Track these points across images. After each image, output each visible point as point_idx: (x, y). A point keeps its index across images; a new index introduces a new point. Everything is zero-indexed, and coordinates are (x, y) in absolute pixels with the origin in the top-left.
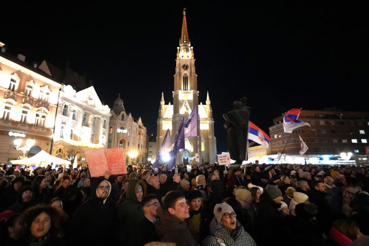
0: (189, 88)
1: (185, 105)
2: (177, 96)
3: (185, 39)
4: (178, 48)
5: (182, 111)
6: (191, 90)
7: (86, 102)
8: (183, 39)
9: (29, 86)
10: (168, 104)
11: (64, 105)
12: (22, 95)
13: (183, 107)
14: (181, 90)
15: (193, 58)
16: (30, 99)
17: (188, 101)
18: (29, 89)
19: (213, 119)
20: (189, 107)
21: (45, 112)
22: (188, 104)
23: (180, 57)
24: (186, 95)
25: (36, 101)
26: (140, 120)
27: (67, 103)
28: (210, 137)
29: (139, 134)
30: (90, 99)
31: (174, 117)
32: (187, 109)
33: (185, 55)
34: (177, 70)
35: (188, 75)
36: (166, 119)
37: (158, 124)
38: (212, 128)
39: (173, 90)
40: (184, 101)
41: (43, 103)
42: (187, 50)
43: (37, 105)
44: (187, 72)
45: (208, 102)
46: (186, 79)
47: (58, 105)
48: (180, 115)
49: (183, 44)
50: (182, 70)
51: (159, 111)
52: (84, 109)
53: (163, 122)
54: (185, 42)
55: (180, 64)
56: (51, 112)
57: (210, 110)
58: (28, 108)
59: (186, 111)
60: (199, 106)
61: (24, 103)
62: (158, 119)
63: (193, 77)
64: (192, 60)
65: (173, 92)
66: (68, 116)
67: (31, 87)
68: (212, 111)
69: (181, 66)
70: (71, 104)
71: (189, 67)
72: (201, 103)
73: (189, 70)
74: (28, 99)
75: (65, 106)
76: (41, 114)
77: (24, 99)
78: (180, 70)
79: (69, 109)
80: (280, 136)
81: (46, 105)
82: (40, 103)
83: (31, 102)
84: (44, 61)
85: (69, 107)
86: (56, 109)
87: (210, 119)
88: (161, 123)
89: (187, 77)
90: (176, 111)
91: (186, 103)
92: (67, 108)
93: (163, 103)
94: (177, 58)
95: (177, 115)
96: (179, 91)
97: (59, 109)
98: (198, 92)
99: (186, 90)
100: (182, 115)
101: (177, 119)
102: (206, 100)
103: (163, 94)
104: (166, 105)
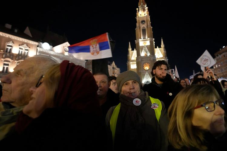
0: (147, 37)
1: (144, 50)
2: (138, 43)
3: (142, 2)
4: (137, 9)
5: (143, 54)
6: (148, 38)
7: (63, 53)
8: (141, 2)
9: (8, 46)
10: (134, 50)
12: (3, 53)
13: (143, 51)
14: (141, 39)
15: (148, 15)
16: (10, 55)
17: (147, 46)
18: (9, 48)
19: (167, 58)
20: (147, 50)
22: (146, 49)
23: (139, 15)
24: (144, 42)
25: (16, 56)
26: (113, 63)
30: (66, 51)
31: (137, 59)
32: (146, 52)
33: (143, 14)
34: (137, 25)
35: (146, 28)
36: (133, 61)
37: (127, 65)
39: (136, 40)
40: (143, 46)
41: (22, 57)
42: (144, 10)
43: (17, 59)
44: (145, 26)
45: (162, 45)
46: (144, 31)
48: (141, 57)
49: (140, 6)
51: (128, 56)
53: (131, 63)
54: (142, 4)
55: (139, 20)
57: (164, 52)
58: (9, 62)
59: (146, 54)
60: (155, 49)
61: (4, 58)
62: (128, 62)
63: (149, 29)
64: (148, 17)
65: (135, 41)
67: (11, 46)
68: (166, 52)
69: (140, 21)
71: (146, 22)
72: (158, 47)
73: (146, 24)
74: (8, 55)
77: (4, 55)
78: (140, 25)
80: (219, 66)
82: (20, 57)
84: (27, 28)
87: (165, 58)
89: (145, 29)
90: (138, 54)
91: (145, 48)
93: (130, 49)
94: (137, 16)
95: (139, 57)
96: (140, 40)
98: (154, 39)
99: (145, 38)
100: (143, 57)
101: (140, 60)
102: (161, 44)
103: (130, 43)
104: (133, 51)
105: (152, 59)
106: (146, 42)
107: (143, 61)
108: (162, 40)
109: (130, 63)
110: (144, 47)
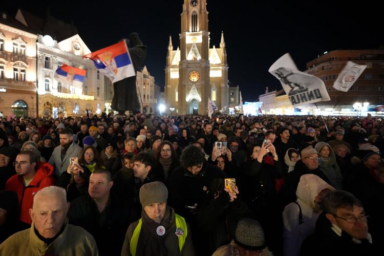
0: (198, 29)
1: (192, 50)
2: (184, 39)
5: (190, 57)
6: (199, 31)
7: (72, 52)
10: (176, 50)
11: (45, 57)
13: (191, 52)
14: (189, 31)
17: (196, 44)
19: (227, 65)
20: (197, 51)
21: (24, 66)
22: (196, 48)
24: (193, 37)
25: (11, 55)
26: (145, 69)
27: (48, 56)
28: (223, 85)
29: (144, 84)
30: (77, 49)
31: (181, 64)
32: (196, 54)
34: (185, 7)
35: (198, 13)
36: (174, 67)
37: (166, 73)
38: (225, 75)
39: (180, 33)
40: (191, 44)
44: (196, 9)
45: (222, 44)
46: (194, 18)
47: (37, 57)
48: (187, 61)
50: (190, 7)
51: (167, 58)
52: (70, 61)
53: (171, 69)
56: (31, 66)
57: (223, 54)
59: (195, 56)
60: (210, 50)
62: (166, 67)
63: (203, 15)
65: (180, 35)
66: (52, 69)
68: (226, 55)
69: (189, 2)
70: (52, 56)
71: (198, 2)
72: (214, 46)
73: (198, 6)
75: (47, 58)
76: (19, 68)
78: (188, 8)
79: (51, 61)
81: (23, 59)
83: (5, 56)
85: (51, 59)
86: (35, 61)
87: (224, 64)
88: (168, 71)
89: (197, 15)
90: (183, 56)
91: (194, 47)
92: (49, 60)
93: (171, 48)
95: (184, 61)
96: (187, 33)
97: (39, 62)
98: (209, 33)
99: (194, 31)
100: (190, 61)
101: (184, 66)
102: (220, 42)
103: (170, 37)
104: (174, 51)
105: (203, 65)
106: (196, 37)
107: (190, 67)
108: (222, 34)
109: (170, 71)
110: (193, 45)
